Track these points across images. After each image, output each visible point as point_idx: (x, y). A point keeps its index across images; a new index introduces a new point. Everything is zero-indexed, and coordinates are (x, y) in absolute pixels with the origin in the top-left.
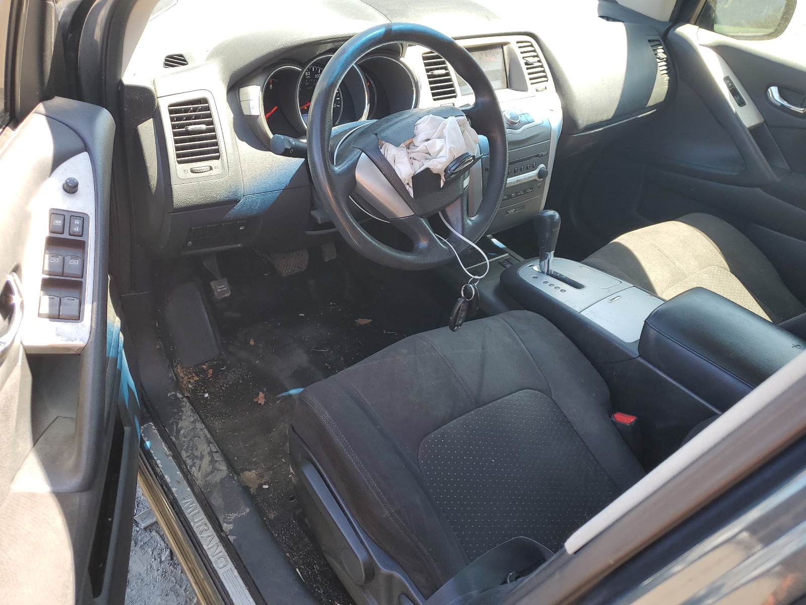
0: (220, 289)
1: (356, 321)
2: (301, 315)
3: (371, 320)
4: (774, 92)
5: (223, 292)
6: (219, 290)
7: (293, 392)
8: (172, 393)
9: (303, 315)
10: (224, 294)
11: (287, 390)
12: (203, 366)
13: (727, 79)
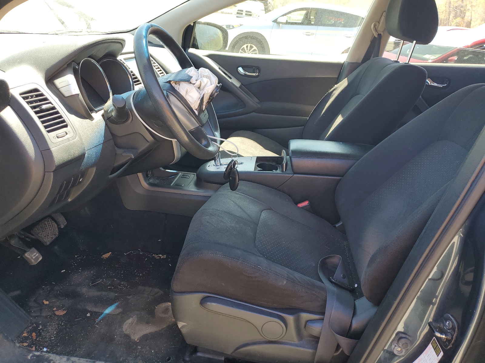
0: (34, 256)
1: (102, 257)
2: (63, 271)
3: (110, 253)
4: (240, 69)
5: (37, 258)
6: (34, 258)
7: (108, 311)
8: (31, 355)
9: (65, 270)
10: (39, 259)
11: (102, 313)
12: (24, 335)
13: (219, 68)
